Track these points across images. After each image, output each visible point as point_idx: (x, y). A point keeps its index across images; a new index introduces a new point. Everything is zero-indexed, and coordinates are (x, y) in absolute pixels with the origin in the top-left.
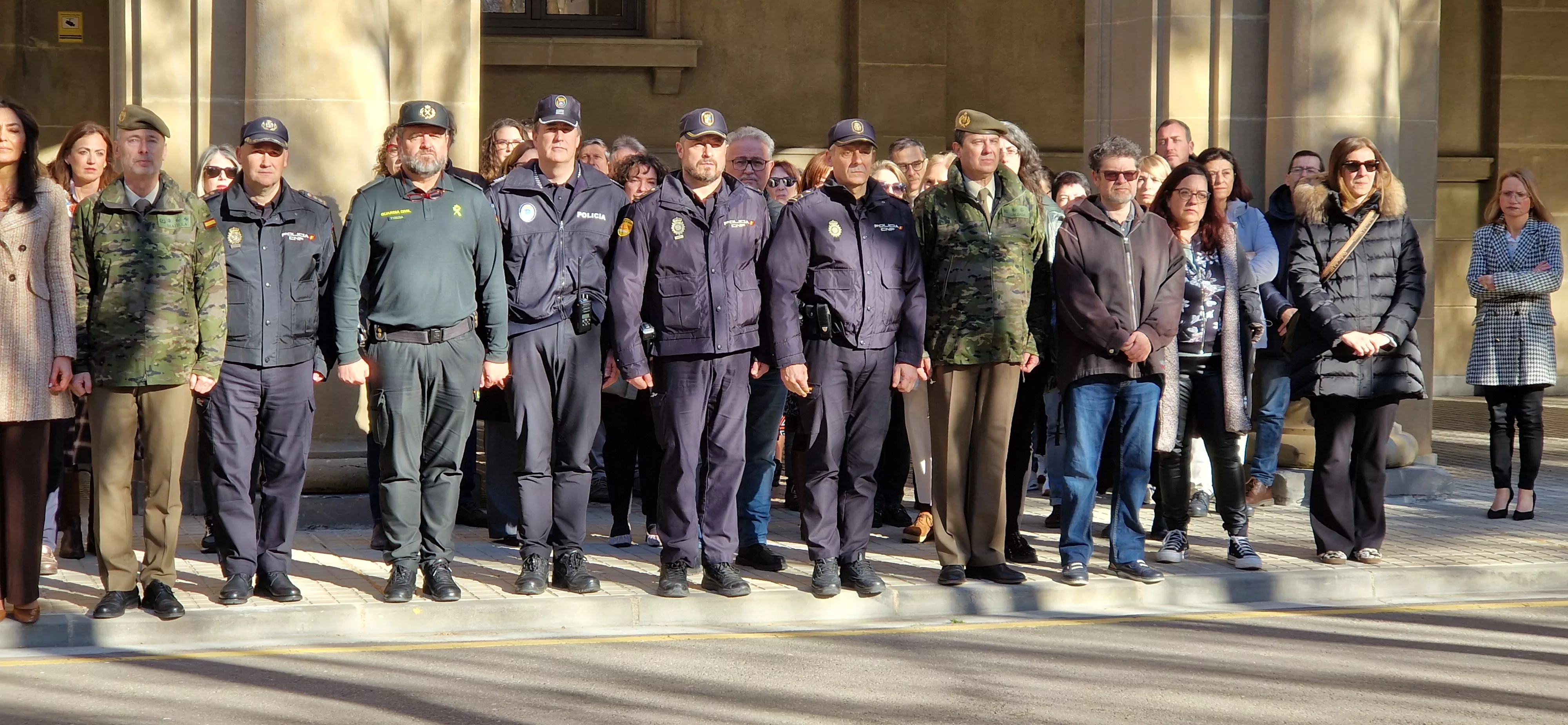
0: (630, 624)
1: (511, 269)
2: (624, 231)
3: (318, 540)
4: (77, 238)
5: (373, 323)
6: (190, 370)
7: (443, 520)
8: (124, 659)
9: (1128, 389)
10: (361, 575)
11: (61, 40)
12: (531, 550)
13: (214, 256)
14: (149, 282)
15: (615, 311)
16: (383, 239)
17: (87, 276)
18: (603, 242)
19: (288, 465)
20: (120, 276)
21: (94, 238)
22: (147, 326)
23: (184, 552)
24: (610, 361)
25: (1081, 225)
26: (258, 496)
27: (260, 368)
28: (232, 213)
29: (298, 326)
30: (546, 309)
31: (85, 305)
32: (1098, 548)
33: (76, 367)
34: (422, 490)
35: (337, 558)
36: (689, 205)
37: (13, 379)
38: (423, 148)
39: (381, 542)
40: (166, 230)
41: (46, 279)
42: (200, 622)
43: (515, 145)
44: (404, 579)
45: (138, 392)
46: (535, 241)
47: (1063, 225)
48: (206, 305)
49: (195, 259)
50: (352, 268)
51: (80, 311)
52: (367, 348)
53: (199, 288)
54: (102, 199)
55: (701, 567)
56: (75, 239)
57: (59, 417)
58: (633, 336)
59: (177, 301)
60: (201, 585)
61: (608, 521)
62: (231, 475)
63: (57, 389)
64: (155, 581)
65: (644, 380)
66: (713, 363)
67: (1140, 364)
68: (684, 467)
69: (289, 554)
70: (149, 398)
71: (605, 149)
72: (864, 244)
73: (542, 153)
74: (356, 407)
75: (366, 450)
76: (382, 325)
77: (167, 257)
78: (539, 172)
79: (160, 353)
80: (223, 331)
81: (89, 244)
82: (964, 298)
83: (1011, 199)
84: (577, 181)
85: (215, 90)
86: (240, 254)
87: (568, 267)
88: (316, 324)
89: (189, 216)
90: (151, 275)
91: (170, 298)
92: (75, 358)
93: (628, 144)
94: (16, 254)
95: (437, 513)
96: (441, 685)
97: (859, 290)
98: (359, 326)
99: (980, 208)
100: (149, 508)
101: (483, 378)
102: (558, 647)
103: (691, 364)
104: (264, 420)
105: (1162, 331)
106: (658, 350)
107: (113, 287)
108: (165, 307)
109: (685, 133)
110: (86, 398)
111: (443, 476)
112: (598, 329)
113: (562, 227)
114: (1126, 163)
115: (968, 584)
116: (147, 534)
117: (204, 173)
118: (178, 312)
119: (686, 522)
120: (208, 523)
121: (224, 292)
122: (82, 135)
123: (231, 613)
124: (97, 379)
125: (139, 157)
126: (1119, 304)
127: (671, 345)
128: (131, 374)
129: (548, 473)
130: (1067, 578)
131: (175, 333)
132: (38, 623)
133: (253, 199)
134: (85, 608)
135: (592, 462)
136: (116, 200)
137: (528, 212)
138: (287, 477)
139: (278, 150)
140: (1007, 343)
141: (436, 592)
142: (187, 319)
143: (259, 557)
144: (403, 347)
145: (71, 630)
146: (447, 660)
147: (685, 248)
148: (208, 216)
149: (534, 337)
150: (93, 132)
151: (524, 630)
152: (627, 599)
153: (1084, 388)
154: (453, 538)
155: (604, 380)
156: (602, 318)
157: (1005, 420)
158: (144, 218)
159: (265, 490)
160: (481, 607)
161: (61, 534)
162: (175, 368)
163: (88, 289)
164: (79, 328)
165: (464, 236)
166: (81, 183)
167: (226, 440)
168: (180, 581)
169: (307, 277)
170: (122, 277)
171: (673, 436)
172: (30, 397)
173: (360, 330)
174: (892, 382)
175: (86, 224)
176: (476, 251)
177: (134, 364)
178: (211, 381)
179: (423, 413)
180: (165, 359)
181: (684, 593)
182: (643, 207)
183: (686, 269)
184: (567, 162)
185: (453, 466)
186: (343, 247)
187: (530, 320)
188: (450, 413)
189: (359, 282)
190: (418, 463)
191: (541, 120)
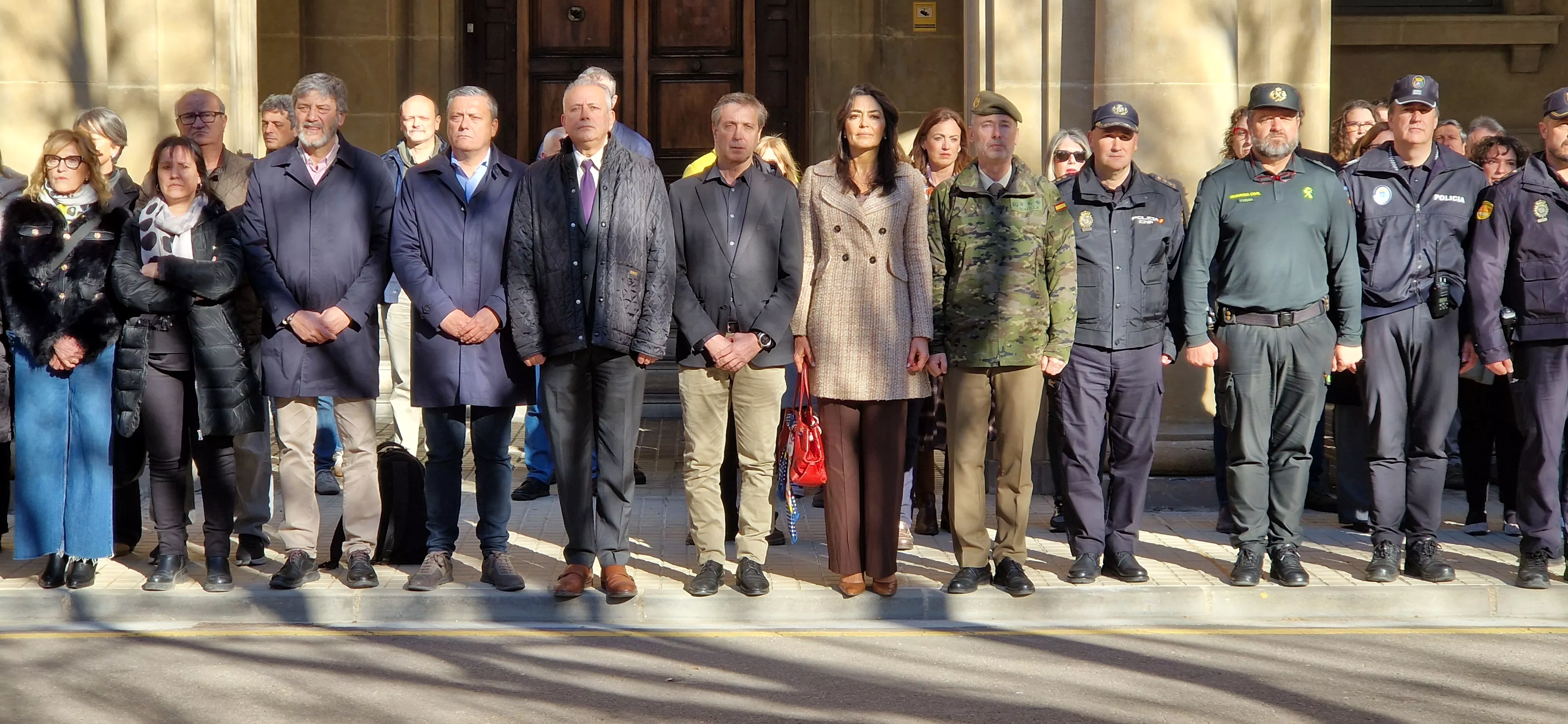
0: (1487, 615)
1: (1365, 253)
2: (1484, 214)
3: (1163, 522)
4: (934, 222)
5: (1221, 305)
6: (1041, 352)
7: (1292, 504)
8: (977, 633)
10: (1207, 558)
11: (916, 30)
12: (1383, 537)
13: (1064, 239)
14: (1002, 264)
15: (1474, 294)
16: (1232, 221)
17: (943, 259)
18: (1462, 224)
19: (1136, 447)
20: (974, 258)
21: (950, 222)
22: (1000, 307)
23: (1034, 531)
24: (1468, 346)
26: (1106, 477)
27: (1110, 351)
28: (1083, 197)
29: (1147, 310)
30: (1401, 293)
31: (941, 287)
33: (933, 347)
34: (1270, 473)
35: (1182, 540)
36: (1553, 187)
37: (874, 358)
38: (1273, 131)
39: (1227, 525)
40: (1019, 213)
41: (904, 260)
42: (1048, 600)
44: (1249, 563)
45: (992, 372)
46: (1390, 223)
48: (1057, 288)
49: (1046, 242)
50: (1201, 251)
51: (937, 293)
52: (1215, 331)
53: (1050, 271)
54: (958, 183)
55: (1563, 558)
56: (931, 222)
57: (916, 397)
58: (1493, 320)
59: (1029, 284)
60: (1050, 563)
61: (1464, 508)
62: (1080, 456)
63: (915, 369)
64: (1006, 558)
65: (1504, 366)
68: (1546, 455)
69: (1135, 535)
70: (1002, 378)
71: (1460, 130)
73: (1398, 134)
74: (1201, 389)
75: (1213, 433)
76: (1230, 308)
77: (1020, 240)
78: (1395, 154)
79: (1013, 334)
80: (1073, 313)
81: (945, 228)
84: (1434, 162)
85: (1065, 77)
86: (1091, 237)
87: (1425, 250)
88: (1165, 307)
89: (1040, 199)
90: (1004, 258)
91: (1021, 280)
92: (932, 339)
93: (1485, 125)
94: (876, 236)
95: (1285, 496)
96: (1290, 671)
98: (1207, 309)
100: (1002, 487)
101: (1335, 362)
102: (1410, 636)
103: (1555, 349)
104: (1113, 402)
106: (1519, 334)
107: (967, 269)
108: (1018, 288)
109: (1548, 113)
110: (941, 378)
111: (1292, 460)
112: (1455, 313)
113: (1418, 210)
116: (999, 512)
117: (1054, 157)
118: (1029, 293)
119: (1548, 511)
120: (1057, 503)
121: (1074, 275)
122: (937, 121)
123: (1079, 591)
124: (953, 360)
125: (993, 142)
127: (1532, 331)
128: (985, 355)
129: (1401, 459)
131: (1027, 315)
132: (895, 596)
133: (1104, 182)
134: (940, 583)
135: (1447, 450)
136: (970, 184)
137: (1382, 195)
138: (1135, 459)
139: (1127, 134)
141: (1283, 576)
142: (1039, 301)
143: (1107, 537)
144: (1252, 330)
145: (926, 604)
146: (1295, 646)
147: (1549, 231)
148: (1058, 200)
149: (1387, 321)
150: (947, 118)
151: (1375, 618)
152: (1484, 588)
154: (1301, 523)
155: (1462, 365)
156: (1460, 303)
158: (998, 202)
159: (1114, 472)
160: (1330, 594)
161: (916, 511)
162: (1027, 349)
163: (944, 271)
164: (935, 309)
165: (1315, 217)
166: (937, 168)
167: (1076, 422)
168: (1030, 559)
169: (1156, 261)
170: (977, 259)
171: (1535, 423)
172: (889, 377)
173: (1209, 312)
175: (942, 208)
176: (1328, 233)
177: (987, 345)
178: (1061, 362)
179: (1271, 396)
180: (1017, 341)
181: (1545, 584)
182: (1504, 189)
183: (1549, 253)
184: (1424, 143)
185: (1302, 450)
186: (1191, 229)
187: (1384, 304)
188: (1299, 397)
189: (1208, 264)
190: (1266, 446)
191: (1396, 100)
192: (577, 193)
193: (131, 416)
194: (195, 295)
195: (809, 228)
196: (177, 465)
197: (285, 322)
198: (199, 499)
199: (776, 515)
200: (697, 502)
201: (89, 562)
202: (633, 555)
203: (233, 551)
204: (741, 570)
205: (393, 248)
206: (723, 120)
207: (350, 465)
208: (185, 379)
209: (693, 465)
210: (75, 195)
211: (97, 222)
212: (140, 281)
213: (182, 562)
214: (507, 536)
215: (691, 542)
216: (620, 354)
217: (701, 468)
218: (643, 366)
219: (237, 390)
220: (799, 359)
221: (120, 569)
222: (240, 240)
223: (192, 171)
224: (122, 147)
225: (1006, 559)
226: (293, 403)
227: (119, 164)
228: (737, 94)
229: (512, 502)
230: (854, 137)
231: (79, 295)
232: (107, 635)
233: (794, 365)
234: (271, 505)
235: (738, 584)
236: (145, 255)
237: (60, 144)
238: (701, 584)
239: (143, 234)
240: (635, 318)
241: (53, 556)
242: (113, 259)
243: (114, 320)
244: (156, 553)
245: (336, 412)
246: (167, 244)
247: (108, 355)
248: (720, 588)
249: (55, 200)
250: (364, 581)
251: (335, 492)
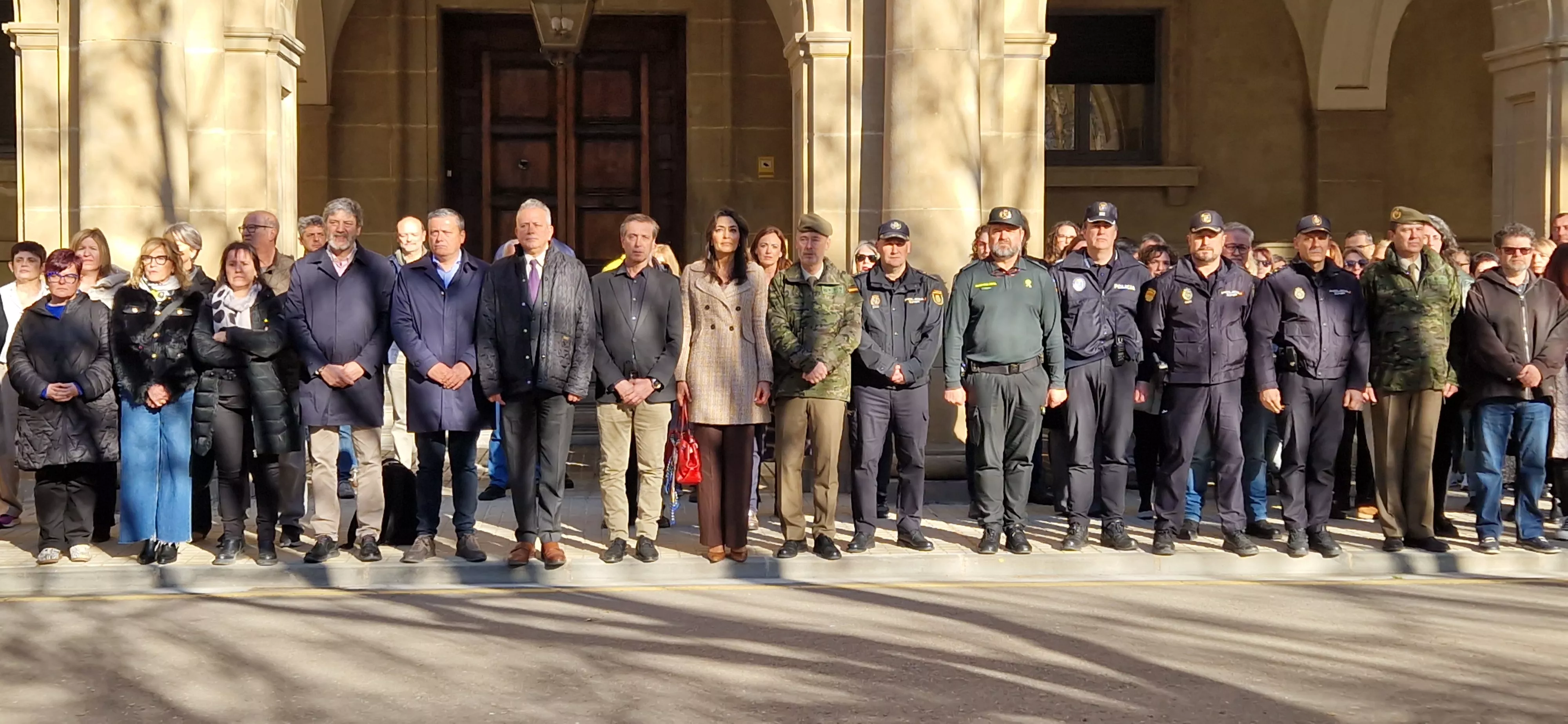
0: (1153, 573)
1: (1067, 323)
2: (1148, 297)
5: (969, 360)
7: (1020, 498)
9: (1522, 408)
10: (964, 536)
11: (760, 176)
12: (1076, 520)
14: (815, 330)
16: (977, 304)
18: (1133, 305)
19: (914, 458)
25: (1486, 288)
28: (872, 285)
30: (1092, 350)
32: (1506, 529)
34: (1005, 476)
35: (947, 524)
36: (1197, 280)
37: (732, 396)
38: (1001, 239)
40: (827, 296)
41: (753, 329)
43: (1071, 239)
44: (991, 538)
46: (1084, 303)
47: (1472, 288)
49: (846, 315)
52: (966, 376)
54: (787, 275)
57: (761, 422)
63: (760, 402)
66: (1210, 390)
67: (1533, 389)
70: (815, 408)
72: (1321, 304)
73: (1090, 243)
76: (974, 362)
77: (828, 314)
78: (1088, 256)
82: (1398, 343)
83: (1434, 271)
84: (1114, 262)
85: (863, 204)
86: (879, 313)
87: (1108, 322)
89: (842, 287)
90: (816, 326)
92: (772, 382)
93: (1152, 238)
94: (733, 312)
95: (1015, 490)
97: (1318, 337)
98: (961, 362)
99: (1409, 278)
100: (817, 485)
101: (1048, 400)
103: (1194, 389)
104: (893, 426)
105: (1549, 364)
106: (1169, 377)
111: (1019, 467)
113: (1103, 295)
114: (1523, 241)
115: (1405, 551)
116: (815, 503)
117: (855, 259)
119: (1176, 500)
122: (765, 234)
125: (806, 251)
126: (1517, 345)
127: (1177, 376)
129: (1091, 466)
130: (1482, 548)
133: (887, 276)
135: (1127, 459)
136: (795, 276)
137: (1079, 284)
139: (902, 242)
140: (1432, 375)
141: (1014, 547)
144: (991, 377)
145: (766, 567)
146: (1023, 594)
147: (1192, 309)
148: (855, 286)
150: (772, 232)
153: (1489, 407)
154: (1026, 511)
156: (1132, 356)
157: (1432, 431)
158: (813, 289)
159: (902, 475)
165: (1032, 300)
166: (765, 266)
171: (1178, 441)
173: (961, 364)
174: (1343, 402)
176: (1041, 311)
179: (1005, 422)
182: (1163, 281)
183: (1192, 324)
184: (1107, 249)
185: (1026, 459)
186: (951, 308)
187: (1081, 358)
188: (1024, 423)
189: (962, 333)
190: (1001, 457)
191: (1088, 220)
192: (527, 282)
193: (206, 441)
194: (252, 354)
195: (688, 307)
196: (238, 475)
197: (317, 373)
198: (253, 502)
199: (664, 507)
200: (609, 496)
201: (173, 545)
202: (564, 536)
203: (277, 538)
204: (639, 545)
205: (392, 322)
206: (628, 233)
207: (362, 474)
208: (243, 413)
209: (606, 470)
210: (164, 283)
211: (179, 302)
212: (213, 344)
213: (241, 545)
214: (474, 523)
215: (605, 526)
216: (556, 394)
217: (612, 473)
218: (571, 403)
219: (279, 423)
220: (680, 397)
221: (197, 550)
222: (284, 315)
223: (250, 269)
224: (198, 251)
225: (821, 535)
226: (322, 430)
227: (196, 263)
228: (638, 215)
229: (479, 501)
230: (720, 246)
231: (166, 354)
232: (185, 596)
233: (677, 401)
234: (306, 504)
235: (637, 554)
236: (217, 326)
237: (152, 246)
238: (611, 555)
239: (215, 311)
240: (567, 369)
241: (148, 541)
242: (193, 330)
243: (193, 372)
244: (221, 539)
245: (352, 436)
246: (232, 318)
247: (189, 396)
248: (624, 557)
249: (150, 287)
250: (372, 556)
251: (352, 497)
